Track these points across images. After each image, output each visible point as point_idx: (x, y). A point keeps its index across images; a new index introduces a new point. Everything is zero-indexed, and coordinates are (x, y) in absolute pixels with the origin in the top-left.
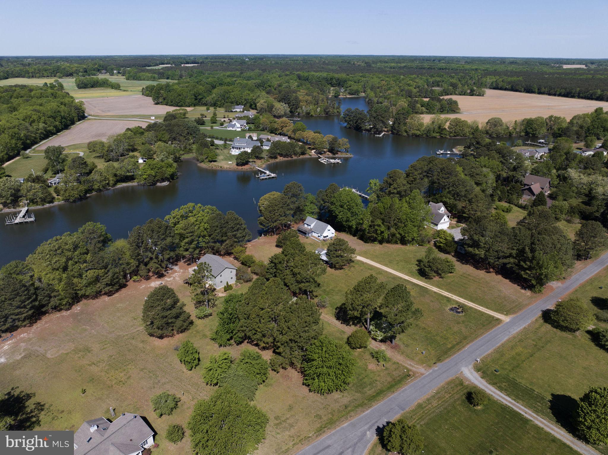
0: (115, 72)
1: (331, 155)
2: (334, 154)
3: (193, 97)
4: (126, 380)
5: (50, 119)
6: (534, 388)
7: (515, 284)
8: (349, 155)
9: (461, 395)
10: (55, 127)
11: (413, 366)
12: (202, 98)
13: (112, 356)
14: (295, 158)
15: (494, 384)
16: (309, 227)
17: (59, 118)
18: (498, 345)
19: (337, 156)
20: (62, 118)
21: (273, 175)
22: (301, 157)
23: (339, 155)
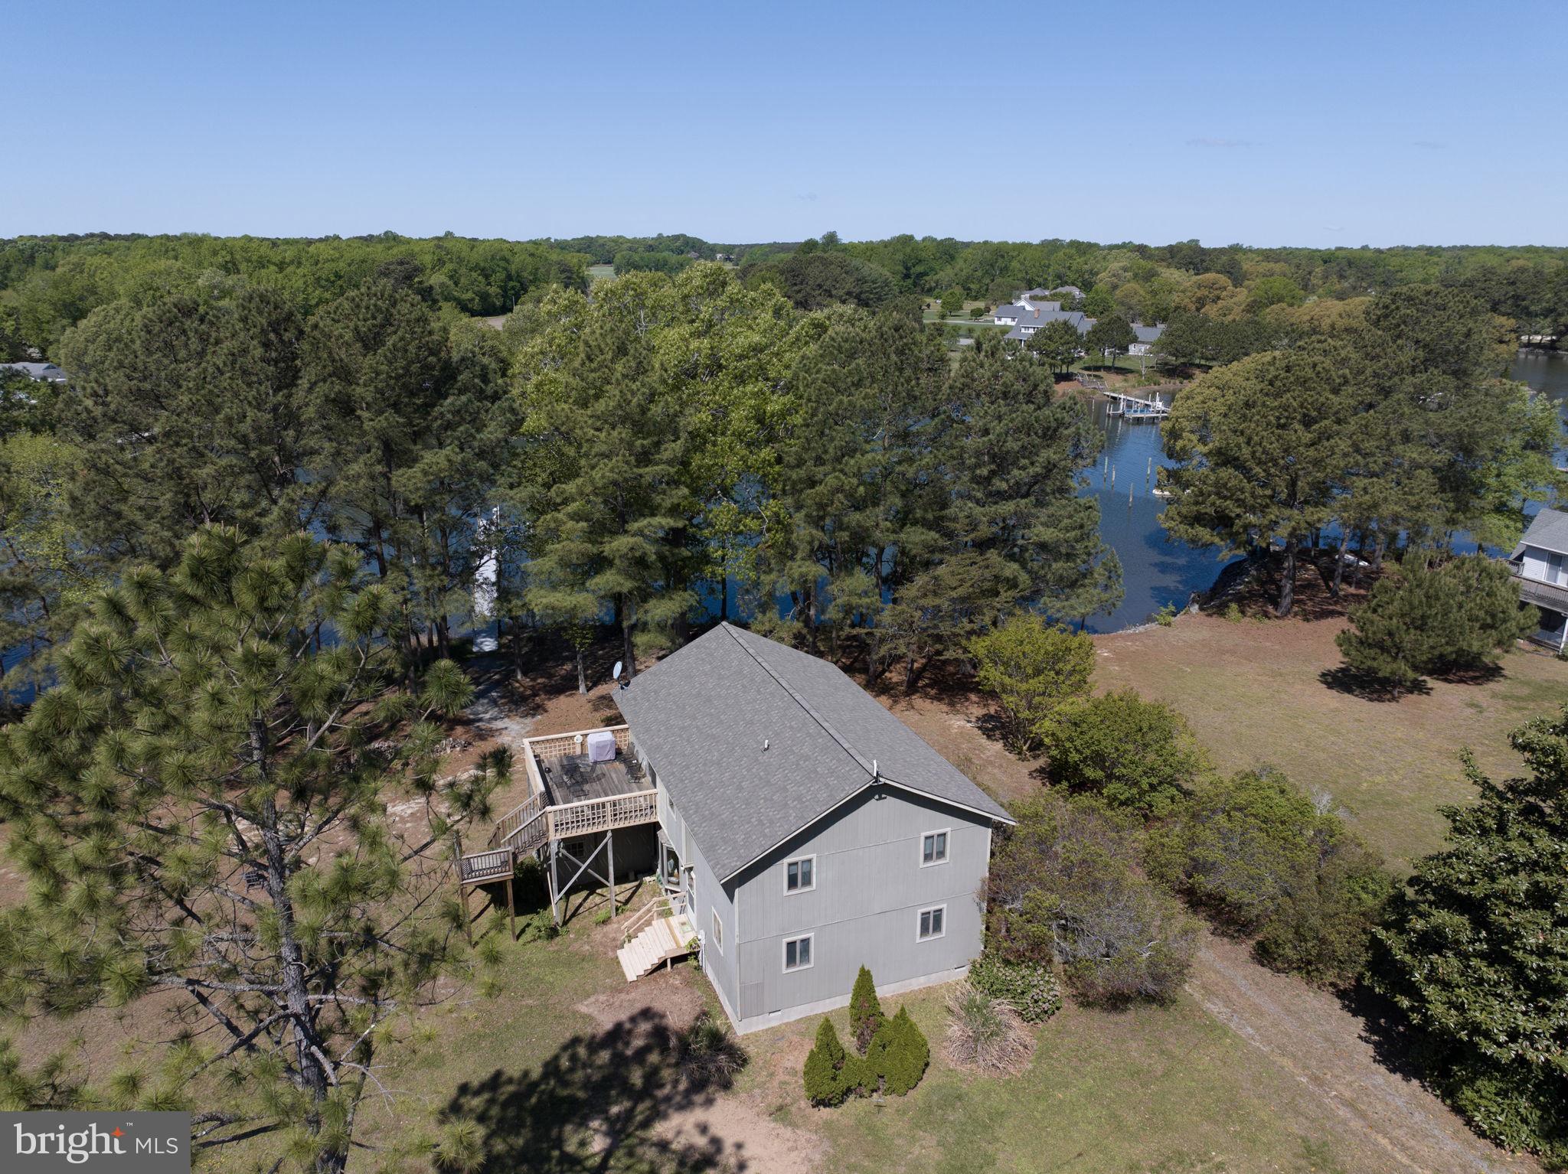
0: (719, 256)
3: (901, 268)
5: (474, 275)
10: (484, 297)
12: (925, 274)
17: (501, 275)
20: (509, 277)
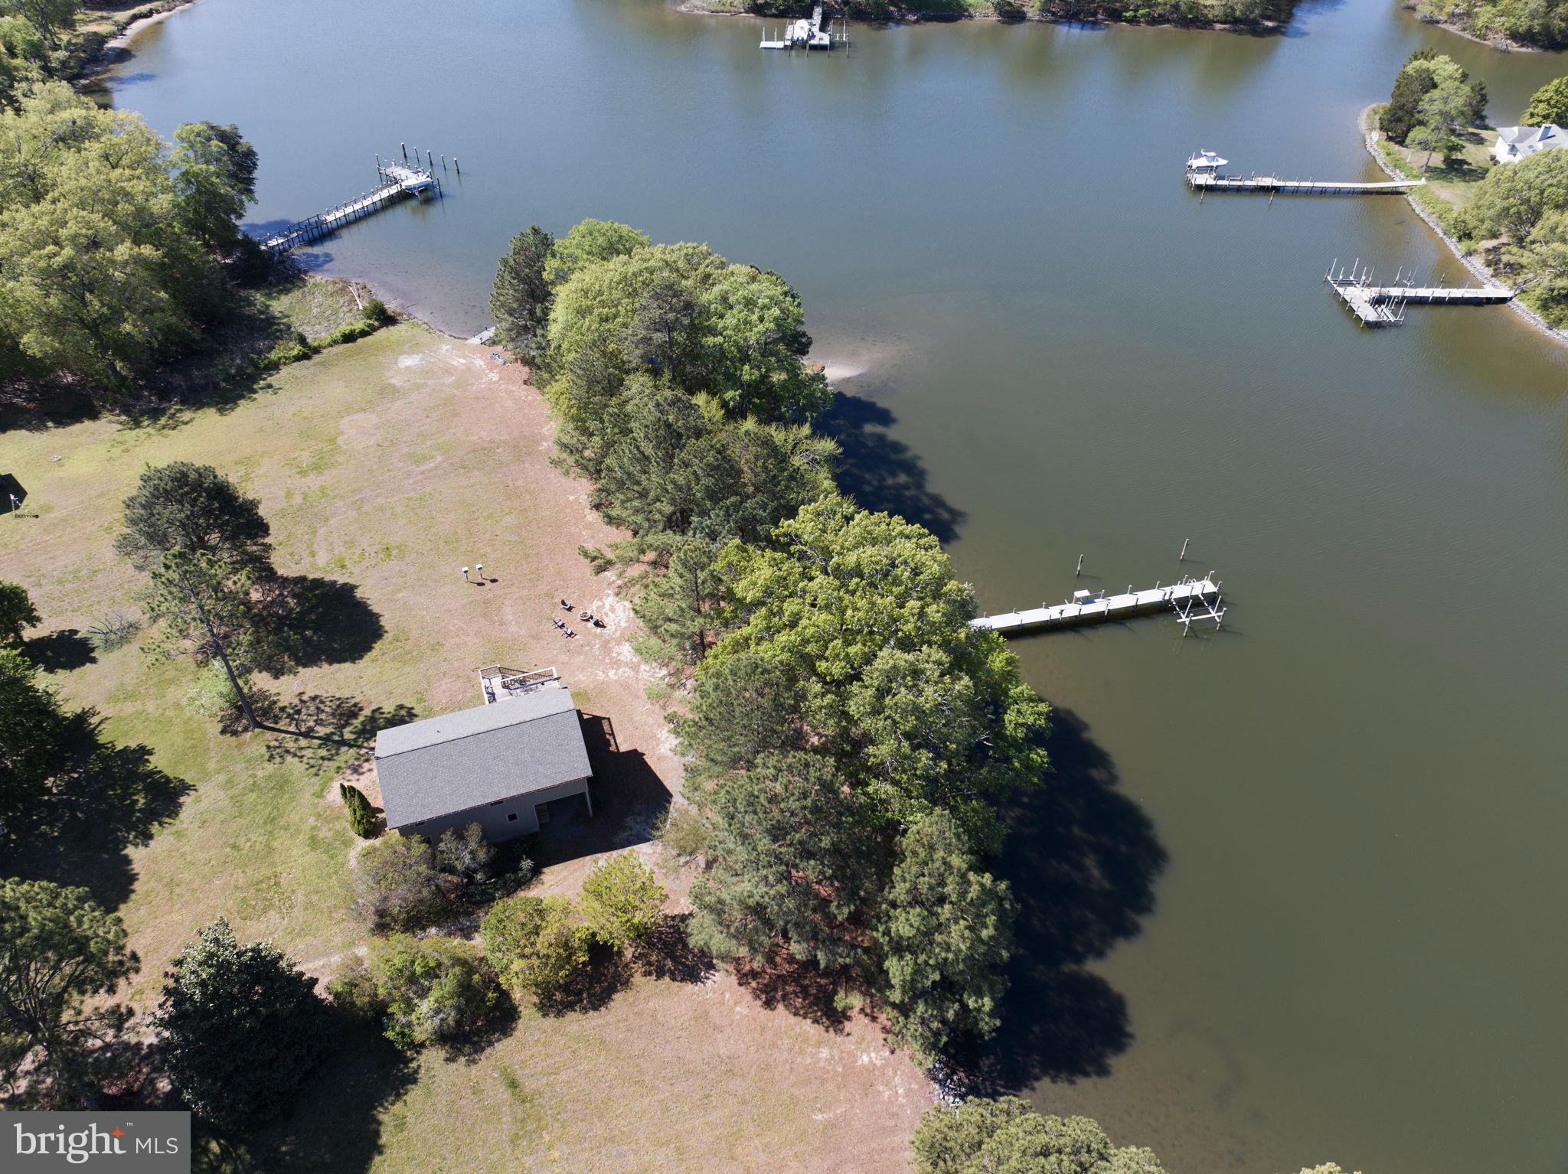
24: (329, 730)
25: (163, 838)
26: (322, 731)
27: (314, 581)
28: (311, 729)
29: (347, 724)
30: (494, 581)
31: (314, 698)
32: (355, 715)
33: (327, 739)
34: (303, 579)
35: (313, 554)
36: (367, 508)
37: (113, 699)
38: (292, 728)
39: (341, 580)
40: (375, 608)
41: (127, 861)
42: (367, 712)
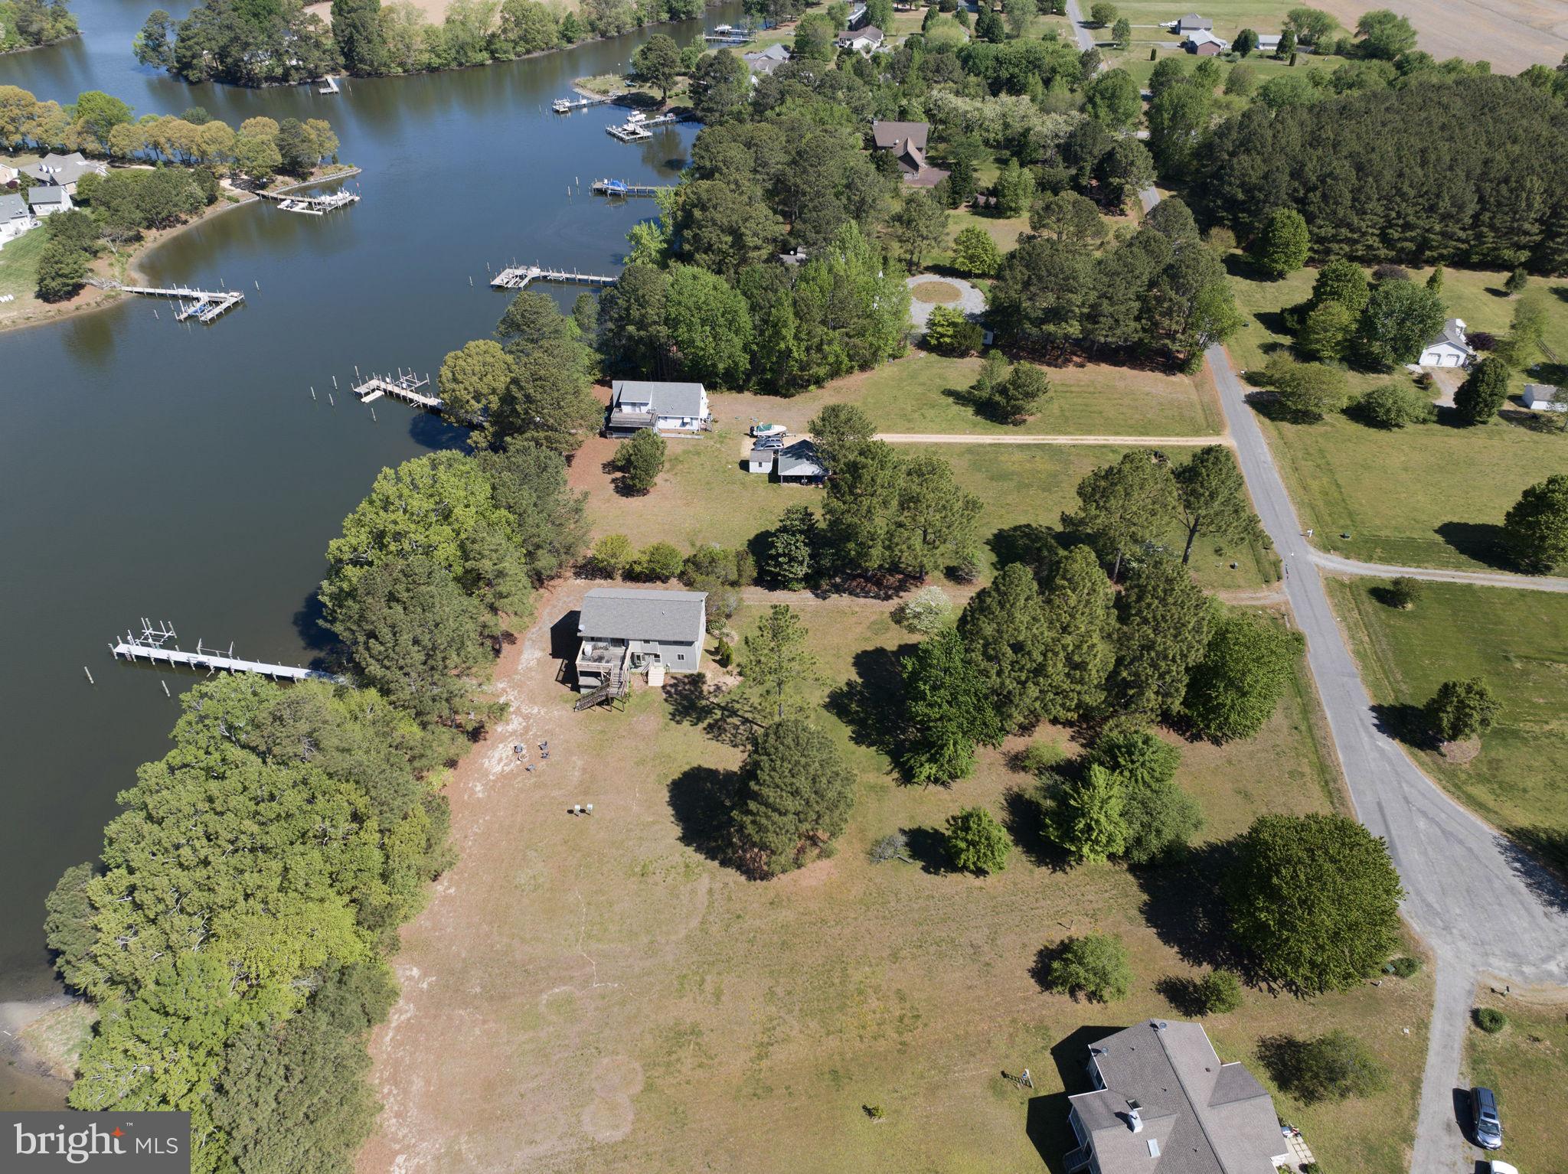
1: (293, 183)
2: (303, 177)
4: (908, 1005)
6: (1408, 534)
7: (1143, 369)
8: (346, 171)
9: (1371, 605)
11: (1259, 599)
13: (772, 992)
14: (194, 221)
15: (1369, 559)
16: (644, 409)
18: (1285, 492)
19: (312, 181)
21: (231, 298)
22: (209, 212)
23: (318, 177)
24: (729, 720)
25: (841, 682)
26: (736, 721)
27: (713, 858)
28: (743, 723)
29: (717, 721)
30: (571, 812)
31: (735, 746)
32: (710, 726)
33: (734, 713)
34: (723, 864)
35: (710, 891)
36: (645, 939)
37: (883, 789)
38: (755, 727)
39: (690, 850)
40: (670, 811)
41: (860, 675)
42: (701, 726)
